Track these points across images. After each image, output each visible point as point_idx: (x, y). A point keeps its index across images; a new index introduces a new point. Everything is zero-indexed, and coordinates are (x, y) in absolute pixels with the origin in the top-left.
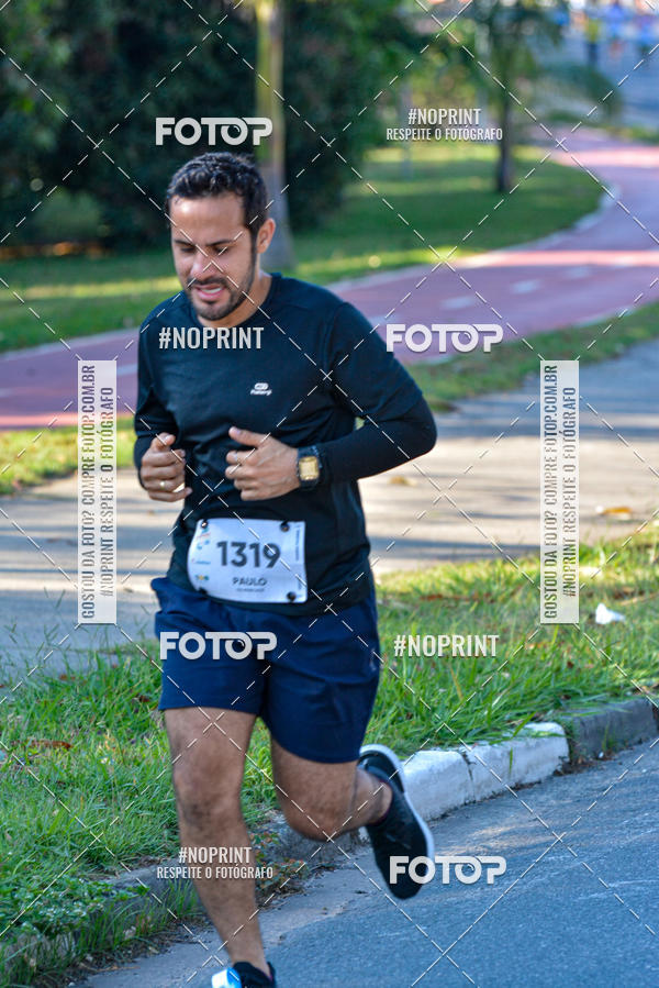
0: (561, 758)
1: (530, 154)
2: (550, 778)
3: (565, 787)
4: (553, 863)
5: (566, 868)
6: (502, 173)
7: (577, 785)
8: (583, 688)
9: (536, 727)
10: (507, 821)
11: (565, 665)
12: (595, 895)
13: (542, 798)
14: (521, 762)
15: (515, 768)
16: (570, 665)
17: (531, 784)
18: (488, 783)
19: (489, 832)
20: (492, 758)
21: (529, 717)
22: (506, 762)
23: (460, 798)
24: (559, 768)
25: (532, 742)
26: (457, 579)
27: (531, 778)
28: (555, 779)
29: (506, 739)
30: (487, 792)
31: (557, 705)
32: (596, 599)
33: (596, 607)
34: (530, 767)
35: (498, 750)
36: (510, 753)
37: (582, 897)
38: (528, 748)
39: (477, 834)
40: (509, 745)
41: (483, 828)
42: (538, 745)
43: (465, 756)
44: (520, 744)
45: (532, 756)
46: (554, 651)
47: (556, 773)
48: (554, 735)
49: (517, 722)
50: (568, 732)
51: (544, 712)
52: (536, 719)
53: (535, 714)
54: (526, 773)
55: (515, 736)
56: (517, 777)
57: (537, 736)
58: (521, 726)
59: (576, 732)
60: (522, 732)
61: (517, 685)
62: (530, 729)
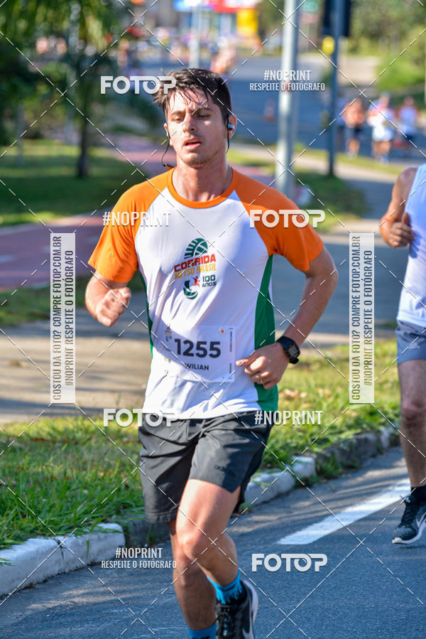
1: (101, 153)
4: (116, 613)
5: (124, 617)
6: (81, 165)
8: (135, 502)
9: (105, 526)
10: (86, 586)
11: (123, 487)
14: (95, 548)
15: (91, 552)
16: (127, 487)
18: (73, 561)
19: (75, 592)
20: (76, 545)
21: (100, 519)
22: (85, 548)
23: (56, 570)
25: (102, 535)
26: (54, 429)
29: (85, 533)
30: (73, 566)
31: (118, 513)
34: (100, 552)
35: (80, 540)
36: (88, 542)
38: (99, 539)
39: (67, 593)
40: (87, 537)
41: (70, 590)
42: (106, 537)
43: (59, 543)
44: (94, 537)
45: (102, 544)
46: (116, 477)
48: (117, 532)
49: (92, 522)
50: (126, 530)
51: (111, 516)
52: (105, 521)
53: (103, 518)
54: (98, 555)
55: (91, 531)
56: (92, 558)
57: (105, 532)
58: (95, 525)
59: (130, 530)
60: (96, 528)
61: (92, 498)
62: (101, 527)
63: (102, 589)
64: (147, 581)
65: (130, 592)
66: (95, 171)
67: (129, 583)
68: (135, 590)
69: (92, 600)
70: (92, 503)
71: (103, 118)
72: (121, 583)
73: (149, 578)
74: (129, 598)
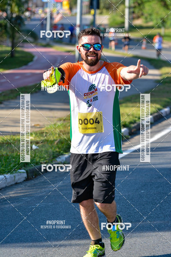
0: (25, 177)
1: (19, 49)
2: (23, 182)
3: (26, 184)
4: (24, 199)
5: (27, 201)
7: (29, 183)
9: (20, 171)
10: (14, 191)
12: (33, 207)
13: (21, 186)
14: (17, 178)
17: (19, 183)
19: (10, 193)
20: (11, 177)
21: (19, 168)
22: (14, 178)
23: (4, 186)
24: (25, 180)
25: (19, 174)
26: (3, 139)
27: (19, 182)
28: (24, 182)
30: (10, 184)
31: (24, 166)
32: (32, 144)
33: (32, 145)
34: (19, 179)
35: (12, 175)
36: (15, 176)
37: (30, 207)
38: (18, 175)
39: (8, 193)
40: (14, 174)
42: (20, 175)
43: (5, 177)
44: (17, 174)
45: (19, 177)
47: (24, 181)
48: (24, 173)
49: (16, 170)
50: (27, 172)
51: (22, 167)
52: (20, 169)
53: (20, 168)
54: (18, 180)
55: (16, 172)
56: (16, 181)
57: (20, 173)
58: (17, 170)
59: (29, 172)
60: (17, 172)
61: (16, 162)
62: (19, 171)
63: (19, 192)
64: (34, 189)
65: (28, 192)
66: (17, 55)
67: (28, 189)
68: (31, 192)
69: (16, 195)
70: (16, 163)
71: (19, 38)
72: (25, 189)
73: (35, 187)
74: (28, 194)
